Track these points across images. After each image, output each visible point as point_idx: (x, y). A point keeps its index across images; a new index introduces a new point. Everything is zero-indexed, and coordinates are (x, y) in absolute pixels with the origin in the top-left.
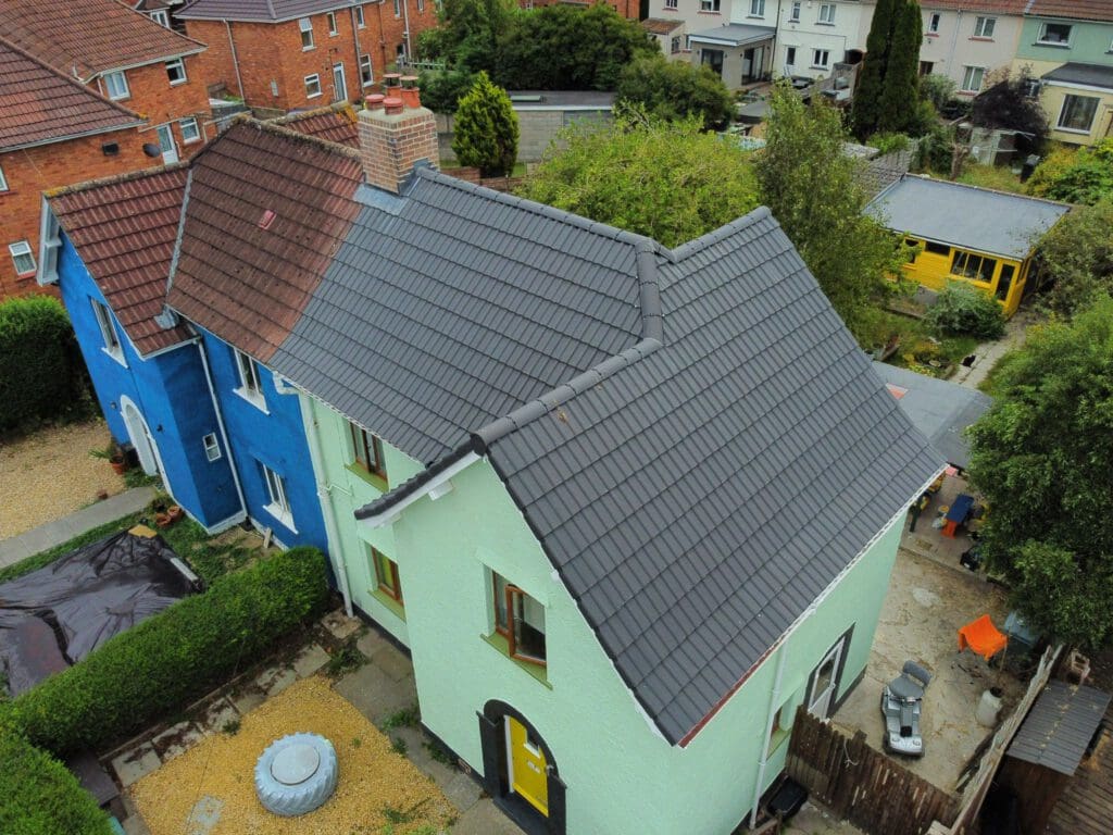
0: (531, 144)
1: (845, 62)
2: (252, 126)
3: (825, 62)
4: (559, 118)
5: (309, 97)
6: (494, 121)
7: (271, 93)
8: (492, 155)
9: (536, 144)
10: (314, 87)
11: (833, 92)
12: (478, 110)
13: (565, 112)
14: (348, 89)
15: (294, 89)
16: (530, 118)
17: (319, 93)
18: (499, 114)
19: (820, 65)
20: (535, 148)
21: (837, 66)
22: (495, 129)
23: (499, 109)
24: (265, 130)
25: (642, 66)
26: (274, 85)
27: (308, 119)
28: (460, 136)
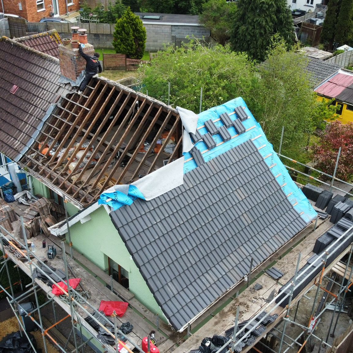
0: (154, 41)
1: (322, 4)
2: (9, 42)
3: (312, 3)
4: (169, 29)
5: (38, 11)
6: (134, 31)
7: (19, 9)
8: (132, 48)
9: (157, 41)
10: (41, 6)
11: (314, 19)
12: (125, 25)
13: (172, 26)
14: (59, 7)
15: (31, 7)
16: (154, 28)
17: (43, 9)
18: (136, 27)
19: (310, 4)
20: (156, 43)
21: (318, 6)
22: (134, 35)
23: (136, 25)
24: (15, 45)
25: (213, 4)
26: (20, 5)
27: (36, 38)
28: (116, 38)
